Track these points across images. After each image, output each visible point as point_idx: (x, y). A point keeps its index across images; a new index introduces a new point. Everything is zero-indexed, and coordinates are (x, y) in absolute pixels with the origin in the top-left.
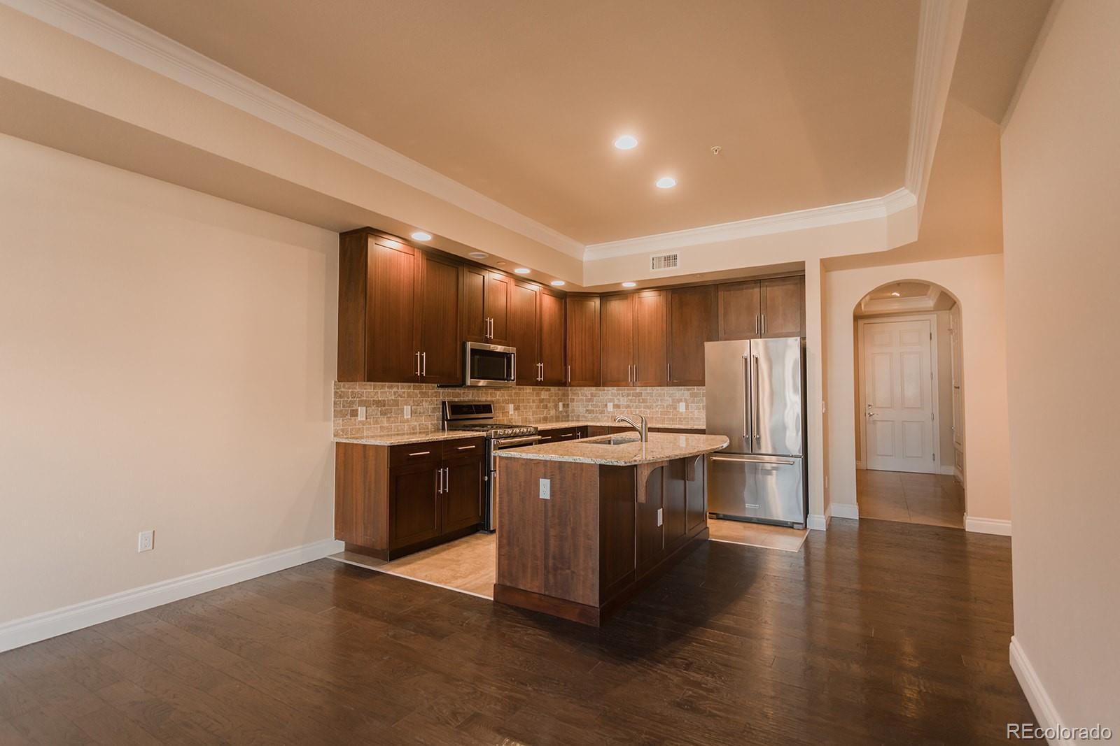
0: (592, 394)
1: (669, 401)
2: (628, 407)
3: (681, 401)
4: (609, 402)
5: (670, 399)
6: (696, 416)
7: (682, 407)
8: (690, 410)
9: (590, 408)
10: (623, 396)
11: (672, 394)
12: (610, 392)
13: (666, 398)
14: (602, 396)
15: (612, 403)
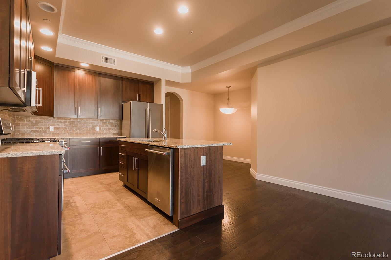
0: (36, 121)
1: (91, 126)
2: (65, 128)
3: (97, 126)
4: (51, 126)
5: (92, 125)
6: (104, 133)
7: (98, 129)
8: (101, 130)
9: (35, 129)
10: (62, 123)
11: (93, 122)
12: (52, 120)
13: (89, 124)
14: (45, 122)
15: (53, 127)
